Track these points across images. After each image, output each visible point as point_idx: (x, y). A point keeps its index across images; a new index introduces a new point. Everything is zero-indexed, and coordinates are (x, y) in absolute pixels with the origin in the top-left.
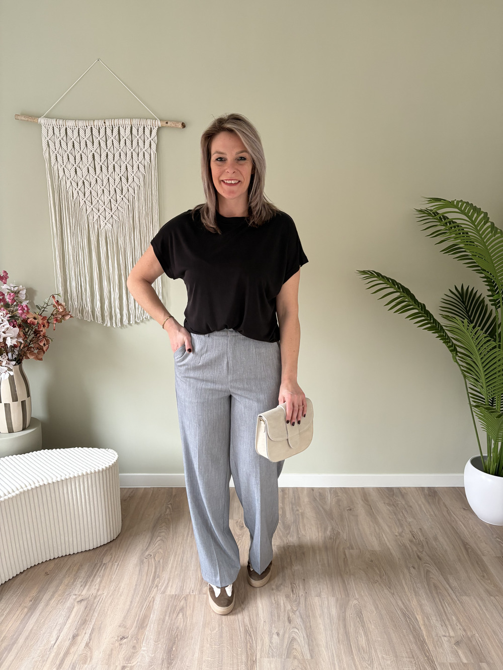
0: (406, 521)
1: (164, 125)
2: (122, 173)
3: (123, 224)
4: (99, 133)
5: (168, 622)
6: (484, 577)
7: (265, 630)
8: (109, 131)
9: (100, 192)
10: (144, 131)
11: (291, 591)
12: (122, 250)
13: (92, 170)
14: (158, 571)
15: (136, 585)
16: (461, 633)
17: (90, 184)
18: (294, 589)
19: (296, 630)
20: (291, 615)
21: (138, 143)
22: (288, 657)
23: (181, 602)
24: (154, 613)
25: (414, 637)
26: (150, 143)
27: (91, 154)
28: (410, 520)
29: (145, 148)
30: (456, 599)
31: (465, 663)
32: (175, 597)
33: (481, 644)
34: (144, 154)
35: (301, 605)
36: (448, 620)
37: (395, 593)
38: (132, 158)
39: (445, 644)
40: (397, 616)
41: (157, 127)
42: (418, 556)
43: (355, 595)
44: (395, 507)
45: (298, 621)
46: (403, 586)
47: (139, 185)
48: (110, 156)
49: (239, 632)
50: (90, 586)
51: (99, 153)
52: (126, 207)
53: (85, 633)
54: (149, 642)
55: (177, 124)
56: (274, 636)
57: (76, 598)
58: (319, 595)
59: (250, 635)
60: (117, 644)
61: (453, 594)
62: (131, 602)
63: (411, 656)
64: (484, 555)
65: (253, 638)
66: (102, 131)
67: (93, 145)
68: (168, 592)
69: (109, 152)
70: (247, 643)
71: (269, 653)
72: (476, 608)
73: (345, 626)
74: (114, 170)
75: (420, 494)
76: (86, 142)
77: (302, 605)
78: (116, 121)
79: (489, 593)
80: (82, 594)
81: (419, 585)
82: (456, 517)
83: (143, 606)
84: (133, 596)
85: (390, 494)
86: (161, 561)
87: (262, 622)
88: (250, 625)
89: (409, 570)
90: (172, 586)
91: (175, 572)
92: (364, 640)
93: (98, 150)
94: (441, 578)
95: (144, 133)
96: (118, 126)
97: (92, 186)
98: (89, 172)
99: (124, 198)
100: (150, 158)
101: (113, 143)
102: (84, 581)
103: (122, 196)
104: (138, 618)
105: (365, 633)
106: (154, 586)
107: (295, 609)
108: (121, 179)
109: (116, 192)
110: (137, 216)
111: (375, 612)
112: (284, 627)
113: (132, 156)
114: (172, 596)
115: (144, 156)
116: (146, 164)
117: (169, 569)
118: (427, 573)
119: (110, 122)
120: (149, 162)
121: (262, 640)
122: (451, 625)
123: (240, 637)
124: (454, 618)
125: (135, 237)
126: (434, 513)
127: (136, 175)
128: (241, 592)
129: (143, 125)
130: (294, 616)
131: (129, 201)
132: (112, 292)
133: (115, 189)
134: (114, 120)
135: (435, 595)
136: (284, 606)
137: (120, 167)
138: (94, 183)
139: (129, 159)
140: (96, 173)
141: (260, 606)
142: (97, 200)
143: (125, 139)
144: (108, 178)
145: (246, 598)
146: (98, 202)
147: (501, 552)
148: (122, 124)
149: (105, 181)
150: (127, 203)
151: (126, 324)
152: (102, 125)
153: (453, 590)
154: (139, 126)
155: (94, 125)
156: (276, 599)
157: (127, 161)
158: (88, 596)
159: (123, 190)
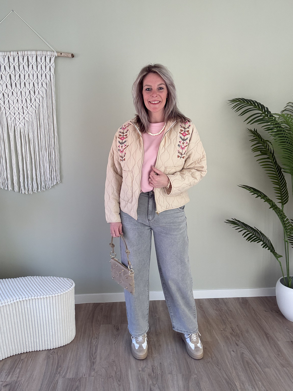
0: (228, 321)
1: (59, 56)
2: (31, 88)
3: (32, 123)
4: (14, 60)
6: (279, 355)
8: (21, 59)
9: (15, 101)
10: (45, 60)
11: (152, 371)
12: (32, 141)
13: (9, 86)
14: (60, 362)
17: (8, 96)
18: (154, 370)
20: (152, 387)
21: (41, 67)
23: (76, 382)
26: (50, 67)
27: (9, 74)
28: (230, 320)
29: (47, 71)
30: (261, 371)
32: (72, 380)
34: (46, 75)
35: (159, 380)
36: (256, 384)
37: (222, 369)
38: (37, 77)
40: (223, 384)
41: (54, 57)
42: (236, 343)
43: (195, 371)
44: (220, 311)
46: (227, 364)
47: (43, 96)
48: (22, 77)
51: (14, 75)
52: (34, 112)
55: (68, 55)
57: (2, 385)
58: (171, 373)
61: (259, 367)
62: (42, 385)
64: (279, 341)
66: (16, 59)
67: (10, 69)
68: (67, 376)
69: (21, 74)
72: (275, 376)
74: (25, 86)
75: (237, 302)
76: (5, 67)
78: (26, 52)
79: (283, 366)
80: (7, 381)
81: (237, 363)
82: (260, 317)
83: (50, 387)
84: (43, 380)
85: (216, 302)
86: (62, 356)
89: (230, 354)
90: (70, 372)
91: (72, 362)
93: (14, 72)
94: (251, 357)
96: (27, 56)
97: (9, 98)
98: (7, 87)
99: (32, 106)
100: (50, 78)
101: (24, 67)
102: (8, 372)
103: (31, 104)
106: (58, 373)
107: (155, 383)
108: (30, 92)
109: (26, 101)
110: (42, 118)
111: (208, 382)
113: (37, 76)
114: (70, 379)
115: (46, 76)
116: (47, 82)
117: (67, 361)
118: (242, 354)
119: (22, 53)
120: (50, 81)
122: (258, 388)
124: (260, 383)
125: (41, 132)
126: (246, 314)
127: (41, 89)
128: (118, 373)
129: (45, 56)
130: (154, 387)
131: (36, 107)
132: (25, 170)
133: (26, 99)
134: (24, 51)
135: (248, 369)
136: (148, 382)
137: (29, 84)
138: (11, 95)
139: (35, 79)
140: (12, 88)
141: (131, 382)
142: (13, 106)
143: (32, 65)
144: (21, 91)
145: (122, 378)
146: (14, 108)
147: (290, 338)
148: (30, 55)
149: (19, 93)
150: (35, 108)
151: (36, 192)
152: (16, 55)
153: (259, 364)
154: (42, 56)
155: (10, 55)
156: (142, 377)
157: (34, 80)
158: (11, 382)
159: (32, 100)
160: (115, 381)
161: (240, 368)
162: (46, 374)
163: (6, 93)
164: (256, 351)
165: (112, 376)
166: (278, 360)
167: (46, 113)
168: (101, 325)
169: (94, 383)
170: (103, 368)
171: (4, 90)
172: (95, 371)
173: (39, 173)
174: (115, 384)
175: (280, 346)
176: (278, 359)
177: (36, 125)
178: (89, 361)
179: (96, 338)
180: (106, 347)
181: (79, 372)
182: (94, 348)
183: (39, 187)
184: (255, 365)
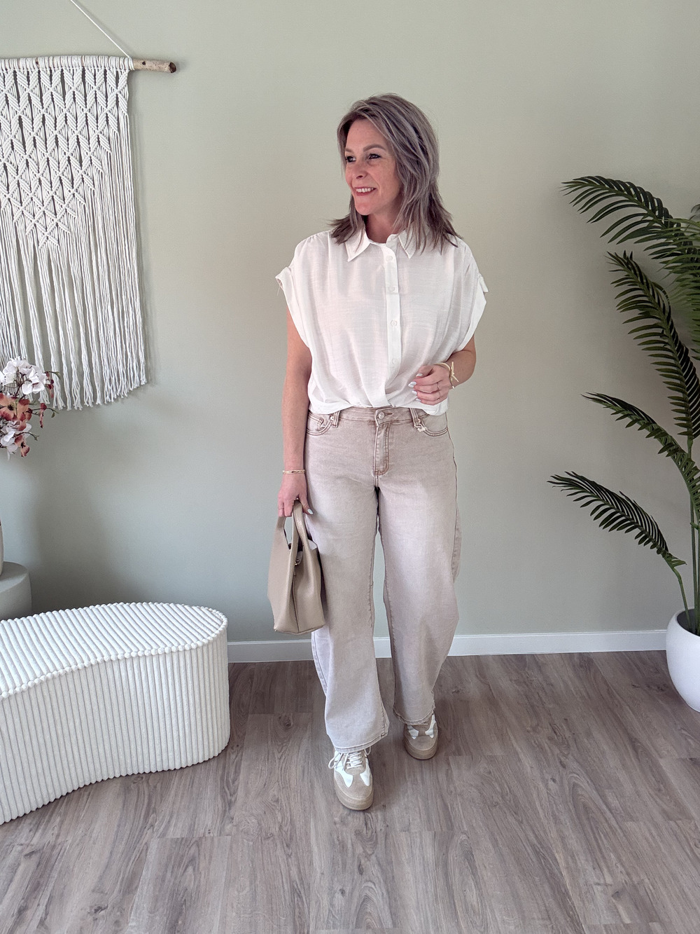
0: (544, 708)
1: (139, 68)
2: (71, 151)
3: (78, 240)
4: (28, 80)
5: (169, 881)
6: (660, 790)
7: (322, 887)
8: (45, 78)
9: (35, 183)
10: (105, 78)
11: (364, 826)
12: (78, 282)
13: (18, 146)
14: (154, 802)
15: (119, 826)
16: (622, 878)
17: (17, 170)
18: (369, 822)
19: (370, 884)
20: (363, 862)
21: (96, 98)
22: (358, 926)
23: (190, 848)
24: (148, 868)
25: (552, 888)
26: (117, 98)
27: (17, 117)
28: (549, 705)
29: (109, 108)
30: (616, 826)
31: (628, 924)
32: (182, 842)
33: (652, 894)
34: (107, 117)
35: (379, 846)
36: (604, 857)
37: (525, 822)
38: (87, 124)
39: (598, 897)
40: (527, 856)
41: (127, 71)
42: (561, 762)
43: (463, 826)
44: (527, 686)
45: (373, 870)
46: (536, 809)
47: (101, 171)
48: (49, 122)
49: (282, 891)
50: (44, 829)
51: (30, 117)
52: (81, 209)
53: (38, 905)
54: (140, 914)
55: (161, 66)
56: (337, 895)
57: (22, 851)
58: (407, 829)
59: (299, 896)
60: (90, 919)
61: (612, 819)
62: (111, 853)
63: (547, 917)
64: (661, 758)
65: (304, 900)
66: (34, 77)
67: (19, 102)
68: (170, 835)
69: (46, 114)
70: (294, 908)
71: (328, 922)
72: (646, 839)
73: (446, 875)
74: (57, 145)
75: (567, 665)
76: (6, 97)
77: (381, 846)
78: (57, 60)
79: (667, 816)
80: (32, 843)
81: (561, 807)
82: (620, 700)
83: (130, 859)
84: (114, 842)
85: (519, 663)
86: (159, 786)
87: (319, 875)
88: (299, 879)
89: (546, 786)
90: (175, 825)
91: (181, 803)
92: (475, 895)
93: (28, 111)
94: (595, 795)
95: (106, 81)
96: (60, 68)
97: (20, 174)
98: (13, 149)
99: (76, 194)
100: (118, 124)
101: (53, 99)
102: (34, 822)
103: (73, 191)
104: (123, 878)
105: (477, 884)
106: (148, 827)
107: (369, 853)
108: (69, 160)
109: (61, 183)
110: (100, 226)
111: (493, 851)
112: (353, 881)
113: (87, 120)
114: (176, 841)
115: (107, 121)
116: (111, 135)
117: (171, 799)
118: (573, 788)
119: (46, 61)
120: (117, 132)
121: (318, 902)
122: (608, 867)
123: (283, 899)
124: (612, 856)
125: (99, 260)
126: (588, 694)
127: (95, 154)
128: (285, 829)
129: (103, 68)
130: (368, 863)
131: (85, 199)
132: (63, 352)
133: (60, 177)
134: (53, 58)
135: (586, 822)
136: (353, 848)
137: (68, 141)
138: (24, 168)
139: (82, 127)
140: (25, 151)
141: (315, 849)
142: (30, 197)
143: (74, 92)
144: (48, 158)
145: (294, 839)
146: (32, 200)
147: (688, 751)
148: (67, 66)
149: (43, 164)
150: (83, 202)
151: (91, 404)
152: (32, 68)
153: (612, 813)
154: (96, 68)
155: (19, 66)
156: (340, 838)
157: (79, 129)
158: (41, 846)
159: (75, 180)
160: (279, 846)
161: (567, 821)
162: (121, 828)
163: (11, 163)
164: (606, 779)
165: (272, 835)
166: (656, 802)
167: (110, 212)
168: (250, 715)
169: (231, 849)
170: (252, 815)
171: (6, 157)
172: (234, 824)
173: (97, 360)
174: (280, 852)
175: (664, 769)
176: (658, 800)
177: (88, 242)
178: (219, 799)
179: (238, 746)
180: (261, 766)
181: (196, 826)
182: (232, 770)
183: (99, 395)
184: (603, 814)
